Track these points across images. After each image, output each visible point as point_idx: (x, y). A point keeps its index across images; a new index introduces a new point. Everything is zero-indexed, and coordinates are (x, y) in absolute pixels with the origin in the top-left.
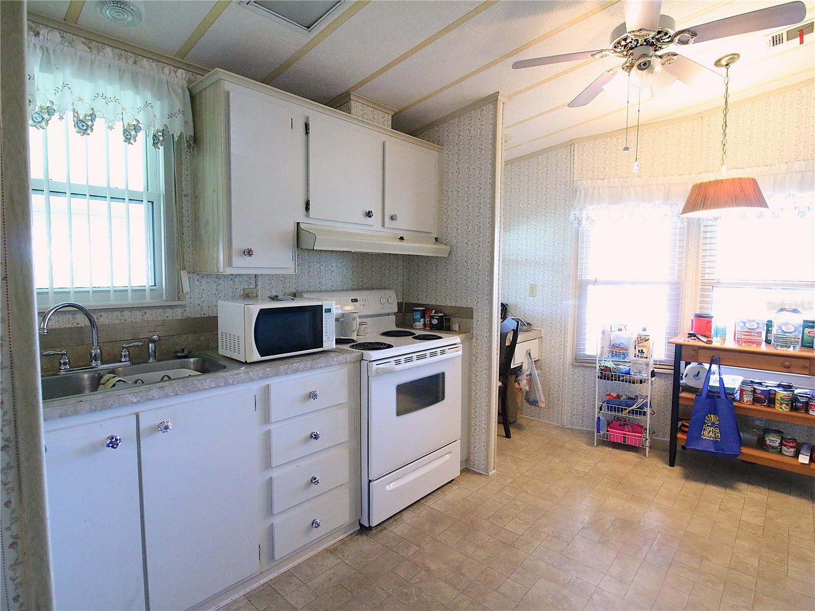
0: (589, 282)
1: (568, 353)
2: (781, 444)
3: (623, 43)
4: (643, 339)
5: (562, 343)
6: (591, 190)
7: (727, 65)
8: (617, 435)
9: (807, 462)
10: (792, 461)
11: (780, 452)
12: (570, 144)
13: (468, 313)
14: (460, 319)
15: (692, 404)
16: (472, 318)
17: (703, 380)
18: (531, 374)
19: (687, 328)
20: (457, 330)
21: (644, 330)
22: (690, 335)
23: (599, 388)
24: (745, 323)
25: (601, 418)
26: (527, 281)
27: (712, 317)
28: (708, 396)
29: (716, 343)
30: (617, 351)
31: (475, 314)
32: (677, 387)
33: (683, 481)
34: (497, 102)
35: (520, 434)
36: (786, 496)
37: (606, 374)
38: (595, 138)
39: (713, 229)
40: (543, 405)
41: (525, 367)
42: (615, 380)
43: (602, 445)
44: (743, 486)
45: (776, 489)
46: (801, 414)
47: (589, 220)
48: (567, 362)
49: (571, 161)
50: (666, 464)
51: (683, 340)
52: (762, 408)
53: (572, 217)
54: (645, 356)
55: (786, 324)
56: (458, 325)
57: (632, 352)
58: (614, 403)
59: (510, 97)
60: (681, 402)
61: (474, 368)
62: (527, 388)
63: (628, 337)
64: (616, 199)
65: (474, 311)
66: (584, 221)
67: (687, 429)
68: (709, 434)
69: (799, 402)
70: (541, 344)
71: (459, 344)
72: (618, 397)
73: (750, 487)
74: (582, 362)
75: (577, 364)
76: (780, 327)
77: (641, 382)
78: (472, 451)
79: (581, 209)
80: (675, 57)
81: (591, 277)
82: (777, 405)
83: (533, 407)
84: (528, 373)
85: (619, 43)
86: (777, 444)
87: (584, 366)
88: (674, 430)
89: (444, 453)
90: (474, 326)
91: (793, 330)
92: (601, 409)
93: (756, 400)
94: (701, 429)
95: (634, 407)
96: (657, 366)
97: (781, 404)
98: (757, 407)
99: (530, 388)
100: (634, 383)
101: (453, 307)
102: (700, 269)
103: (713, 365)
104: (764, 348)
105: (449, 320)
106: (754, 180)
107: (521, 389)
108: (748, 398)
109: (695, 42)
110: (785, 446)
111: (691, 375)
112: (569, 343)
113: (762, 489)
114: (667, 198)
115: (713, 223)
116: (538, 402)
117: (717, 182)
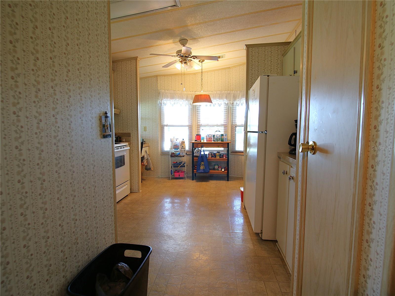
0: (165, 126)
1: (159, 151)
2: (218, 168)
3: (180, 55)
4: (183, 143)
5: (157, 147)
6: (164, 93)
7: (202, 62)
8: (177, 175)
9: (224, 170)
10: (221, 171)
11: (218, 170)
12: (156, 76)
13: (129, 135)
14: (125, 137)
15: (197, 160)
16: (130, 137)
17: (199, 153)
18: (147, 159)
19: (194, 138)
20: (125, 141)
21: (183, 140)
22: (196, 141)
23: (171, 160)
24: (208, 136)
25: (172, 170)
26: (143, 126)
27: (200, 135)
28: (201, 157)
29: (202, 141)
30: (176, 147)
31: (131, 135)
32: (193, 156)
33: (196, 183)
34: (137, 60)
35: (145, 181)
36: (220, 181)
37: (173, 155)
38: (164, 75)
39: (199, 109)
40: (153, 169)
41: (145, 156)
42: (176, 157)
43: (172, 179)
44: (211, 181)
45: (218, 180)
46: (222, 158)
47: (164, 104)
48: (159, 154)
49: (157, 82)
50: (191, 180)
51: (194, 142)
52: (214, 158)
53: (158, 102)
54: (184, 148)
55: (218, 135)
56: (125, 139)
57: (180, 147)
58: (176, 165)
59: (141, 59)
60: (194, 160)
61: (132, 155)
62: (146, 164)
63: (179, 142)
64: (172, 97)
65: (131, 134)
66: (163, 104)
67: (196, 168)
68: (202, 168)
69: (221, 155)
70: (149, 149)
71: (127, 145)
72: (176, 162)
73: (212, 181)
74: (164, 153)
75: (163, 154)
76: (216, 136)
77: (183, 156)
78: (132, 185)
79: (161, 100)
80: (191, 61)
81: (165, 124)
82: (217, 157)
83: (149, 171)
84: (147, 158)
85: (179, 55)
86: (217, 168)
87: (164, 155)
88: (193, 169)
89: (125, 185)
90: (131, 139)
91: (219, 136)
92: (172, 167)
93: (212, 156)
94: (200, 167)
95: (182, 164)
96: (187, 152)
97: (218, 156)
98: (213, 158)
99: (147, 164)
100: (181, 157)
101: (122, 133)
102: (197, 121)
103: (202, 148)
104: (213, 142)
105: (120, 138)
106: (209, 95)
107: (144, 165)
108: (210, 156)
109: (196, 59)
110: (219, 168)
111: (196, 152)
112: (159, 147)
113: (215, 181)
114: (187, 99)
115: (199, 107)
116: (151, 168)
117: (201, 95)
